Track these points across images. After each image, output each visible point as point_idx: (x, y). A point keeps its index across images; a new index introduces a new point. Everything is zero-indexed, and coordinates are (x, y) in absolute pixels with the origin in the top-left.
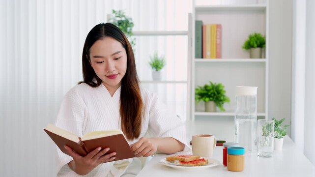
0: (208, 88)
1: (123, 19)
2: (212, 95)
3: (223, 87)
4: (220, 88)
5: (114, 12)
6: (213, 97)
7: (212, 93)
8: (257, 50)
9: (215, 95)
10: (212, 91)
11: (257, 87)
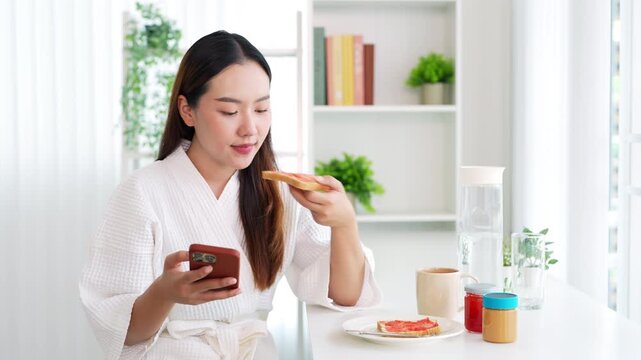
0: (343, 167)
1: (158, 22)
2: (351, 180)
3: (370, 163)
4: (364, 167)
5: (139, 6)
6: (352, 184)
7: (349, 177)
8: (436, 89)
9: (355, 179)
10: (350, 172)
11: (503, 169)
